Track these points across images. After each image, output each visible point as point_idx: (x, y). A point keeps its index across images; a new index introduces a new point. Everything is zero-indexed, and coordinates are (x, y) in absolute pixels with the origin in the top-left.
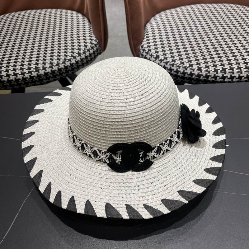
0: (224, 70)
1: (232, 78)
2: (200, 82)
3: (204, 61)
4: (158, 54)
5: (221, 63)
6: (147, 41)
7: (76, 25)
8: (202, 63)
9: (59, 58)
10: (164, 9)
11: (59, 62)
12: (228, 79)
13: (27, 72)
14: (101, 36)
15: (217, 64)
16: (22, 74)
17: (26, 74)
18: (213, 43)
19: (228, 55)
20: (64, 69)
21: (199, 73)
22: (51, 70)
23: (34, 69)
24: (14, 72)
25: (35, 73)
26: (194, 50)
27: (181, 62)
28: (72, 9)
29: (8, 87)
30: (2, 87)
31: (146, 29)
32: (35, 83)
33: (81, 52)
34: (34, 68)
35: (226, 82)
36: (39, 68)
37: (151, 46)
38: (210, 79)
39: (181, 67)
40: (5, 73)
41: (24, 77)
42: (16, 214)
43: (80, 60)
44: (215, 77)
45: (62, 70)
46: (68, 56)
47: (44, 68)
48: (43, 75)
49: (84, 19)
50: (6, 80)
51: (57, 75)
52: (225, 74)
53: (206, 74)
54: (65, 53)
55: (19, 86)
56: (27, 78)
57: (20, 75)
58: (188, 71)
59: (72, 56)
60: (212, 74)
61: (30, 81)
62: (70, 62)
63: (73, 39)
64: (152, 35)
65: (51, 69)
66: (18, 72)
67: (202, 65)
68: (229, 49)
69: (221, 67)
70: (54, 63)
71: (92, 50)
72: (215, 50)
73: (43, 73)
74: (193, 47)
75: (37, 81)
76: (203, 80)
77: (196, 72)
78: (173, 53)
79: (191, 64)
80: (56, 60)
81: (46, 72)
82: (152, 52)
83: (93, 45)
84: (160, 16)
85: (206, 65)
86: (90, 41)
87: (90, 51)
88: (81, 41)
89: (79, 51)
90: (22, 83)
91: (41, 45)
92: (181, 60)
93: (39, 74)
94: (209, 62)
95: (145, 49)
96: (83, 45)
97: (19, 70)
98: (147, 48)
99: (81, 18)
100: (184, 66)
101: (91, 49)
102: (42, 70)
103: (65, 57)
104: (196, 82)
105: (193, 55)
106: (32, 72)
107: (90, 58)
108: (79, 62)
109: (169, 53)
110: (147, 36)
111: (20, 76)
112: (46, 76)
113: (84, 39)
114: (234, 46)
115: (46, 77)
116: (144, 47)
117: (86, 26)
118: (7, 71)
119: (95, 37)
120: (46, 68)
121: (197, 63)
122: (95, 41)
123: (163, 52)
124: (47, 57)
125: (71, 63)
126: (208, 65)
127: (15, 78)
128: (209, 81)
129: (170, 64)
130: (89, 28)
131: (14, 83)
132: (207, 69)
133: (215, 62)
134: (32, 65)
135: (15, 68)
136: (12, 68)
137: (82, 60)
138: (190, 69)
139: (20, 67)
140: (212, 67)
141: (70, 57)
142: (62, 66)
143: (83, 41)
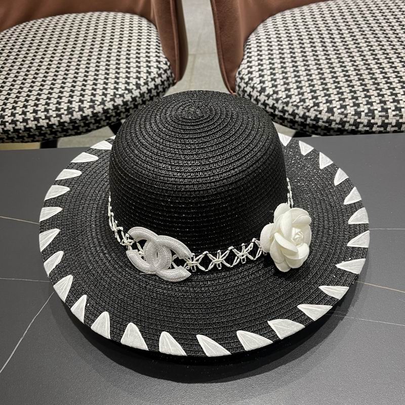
0: (371, 113)
1: (384, 125)
2: (332, 132)
3: (339, 97)
4: (264, 86)
5: (367, 101)
6: (248, 64)
7: (136, 38)
8: (334, 100)
9: (106, 92)
10: (281, 9)
11: (105, 99)
12: (378, 127)
13: (55, 116)
14: (174, 56)
15: (360, 102)
16: (47, 118)
17: (52, 119)
18: (357, 66)
19: (381, 86)
20: (112, 110)
21: (329, 117)
22: (92, 112)
23: (65, 110)
24: (34, 114)
25: (67, 116)
26: (324, 79)
27: (300, 98)
28: (133, 12)
29: (25, 138)
30: (17, 139)
31: (248, 43)
32: (67, 132)
33: (142, 82)
34: (66, 108)
35: (374, 133)
36: (73, 109)
37: (254, 73)
38: (347, 127)
39: (301, 107)
40: (21, 117)
41: (50, 123)
42: (20, 339)
43: (139, 95)
44: (356, 124)
45: (110, 111)
46: (120, 90)
47: (81, 109)
48: (80, 120)
49: (150, 27)
50: (22, 128)
51: (101, 119)
52: (373, 118)
53: (341, 119)
54: (115, 85)
55: (42, 137)
56: (54, 124)
57: (43, 119)
58: (312, 114)
59: (126, 89)
60: (351, 118)
61: (60, 130)
62: (122, 98)
63: (129, 61)
64: (256, 54)
65: (92, 110)
66: (41, 115)
67: (335, 104)
68: (383, 76)
69: (366, 107)
70: (97, 101)
71: (160, 79)
72: (358, 78)
73: (79, 117)
74: (323, 74)
75: (69, 129)
76: (336, 130)
77: (325, 116)
78: (288, 84)
79: (317, 101)
80: (100, 95)
81: (84, 115)
82: (254, 82)
83: (162, 71)
84: (273, 21)
85: (341, 104)
86: (157, 63)
87: (156, 80)
88: (142, 64)
89: (137, 80)
90: (46, 133)
91: (78, 71)
92: (300, 96)
93: (73, 118)
94: (347, 98)
95: (244, 76)
96: (145, 71)
97: (42, 112)
98: (246, 75)
99: (146, 26)
100: (305, 105)
101: (157, 78)
102: (77, 112)
103: (115, 91)
104: (325, 132)
105: (321, 88)
106: (63, 116)
107: (155, 91)
108: (137, 99)
109: (282, 83)
110: (248, 54)
111: (44, 121)
112: (84, 121)
113: (147, 61)
114: (392, 72)
115: (84, 123)
116: (243, 73)
117: (152, 40)
118: (24, 113)
119: (166, 58)
120: (84, 109)
121: (327, 100)
122: (164, 64)
123: (273, 82)
124: (87, 91)
125: (125, 100)
126: (344, 104)
127: (36, 125)
128: (346, 130)
129: (282, 102)
130: (157, 43)
131: (34, 133)
132: (343, 110)
133: (357, 98)
134: (62, 103)
135: (37, 109)
136: (32, 108)
137: (142, 95)
138: (315, 110)
139: (43, 107)
140: (351, 107)
141: (123, 90)
142: (109, 105)
143: (145, 65)
